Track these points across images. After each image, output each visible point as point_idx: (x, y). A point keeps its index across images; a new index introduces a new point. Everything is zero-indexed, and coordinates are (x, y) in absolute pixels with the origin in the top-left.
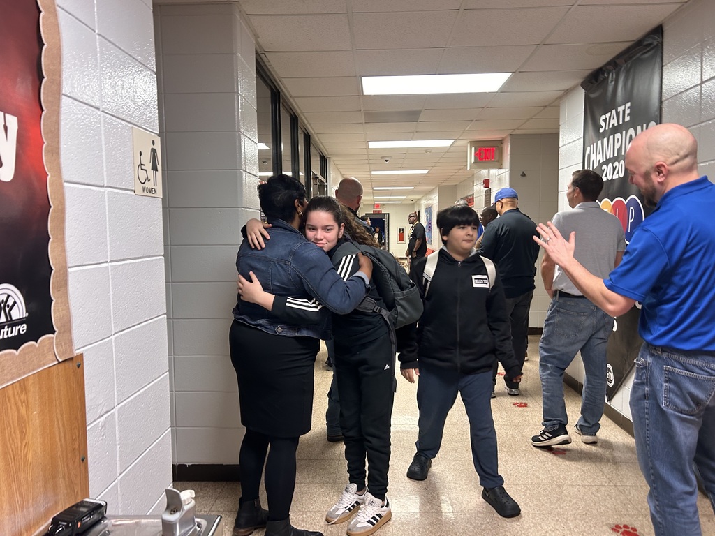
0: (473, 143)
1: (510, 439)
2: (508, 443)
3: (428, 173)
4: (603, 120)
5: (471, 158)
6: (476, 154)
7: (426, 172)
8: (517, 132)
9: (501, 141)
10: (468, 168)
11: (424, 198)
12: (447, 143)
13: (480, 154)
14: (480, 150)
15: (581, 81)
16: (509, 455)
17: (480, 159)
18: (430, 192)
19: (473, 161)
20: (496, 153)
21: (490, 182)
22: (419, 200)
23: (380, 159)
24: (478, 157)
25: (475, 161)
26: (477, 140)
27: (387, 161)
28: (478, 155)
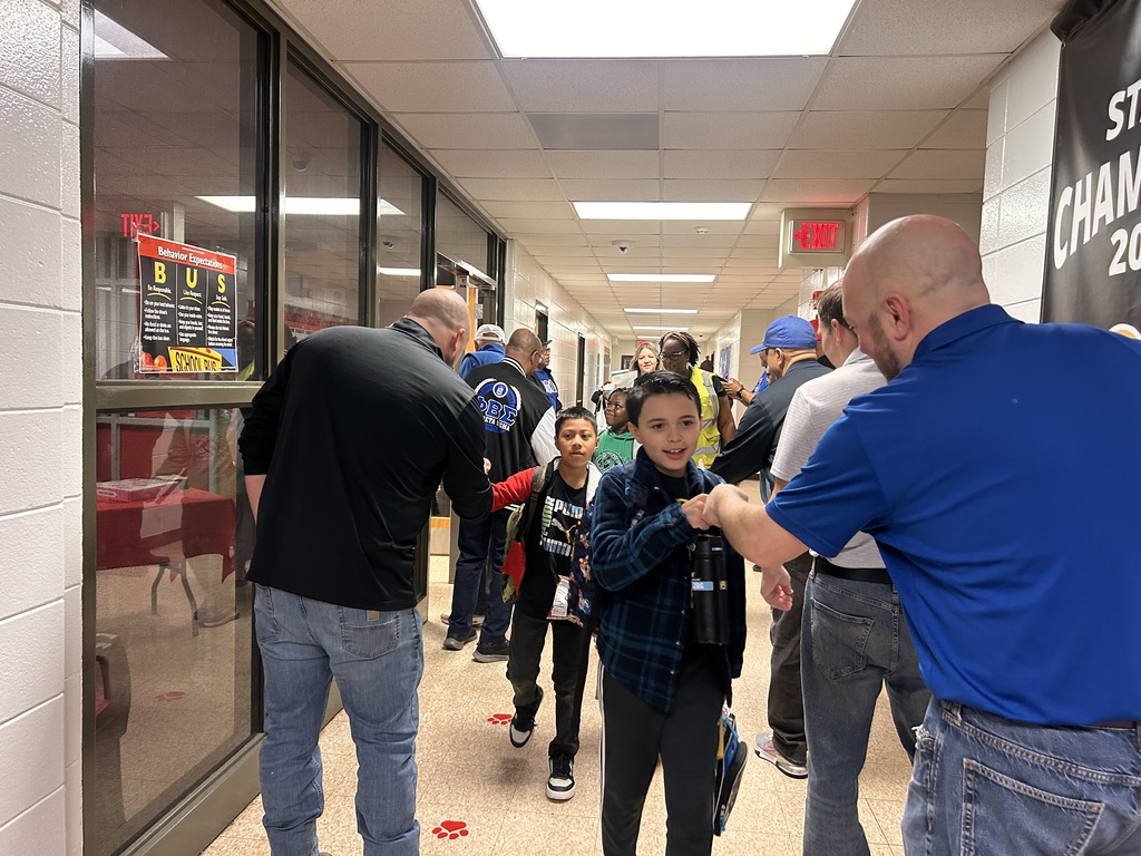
0: (789, 212)
3: (715, 281)
4: (1119, 106)
5: (786, 243)
6: (796, 236)
7: (710, 278)
9: (852, 210)
10: (780, 265)
11: (720, 332)
12: (736, 211)
13: (804, 237)
14: (805, 227)
15: (1050, 16)
17: (804, 245)
18: (728, 321)
19: (789, 248)
20: (841, 235)
22: (714, 335)
23: (610, 245)
24: (799, 242)
25: (795, 250)
26: (801, 205)
27: (623, 249)
28: (801, 238)
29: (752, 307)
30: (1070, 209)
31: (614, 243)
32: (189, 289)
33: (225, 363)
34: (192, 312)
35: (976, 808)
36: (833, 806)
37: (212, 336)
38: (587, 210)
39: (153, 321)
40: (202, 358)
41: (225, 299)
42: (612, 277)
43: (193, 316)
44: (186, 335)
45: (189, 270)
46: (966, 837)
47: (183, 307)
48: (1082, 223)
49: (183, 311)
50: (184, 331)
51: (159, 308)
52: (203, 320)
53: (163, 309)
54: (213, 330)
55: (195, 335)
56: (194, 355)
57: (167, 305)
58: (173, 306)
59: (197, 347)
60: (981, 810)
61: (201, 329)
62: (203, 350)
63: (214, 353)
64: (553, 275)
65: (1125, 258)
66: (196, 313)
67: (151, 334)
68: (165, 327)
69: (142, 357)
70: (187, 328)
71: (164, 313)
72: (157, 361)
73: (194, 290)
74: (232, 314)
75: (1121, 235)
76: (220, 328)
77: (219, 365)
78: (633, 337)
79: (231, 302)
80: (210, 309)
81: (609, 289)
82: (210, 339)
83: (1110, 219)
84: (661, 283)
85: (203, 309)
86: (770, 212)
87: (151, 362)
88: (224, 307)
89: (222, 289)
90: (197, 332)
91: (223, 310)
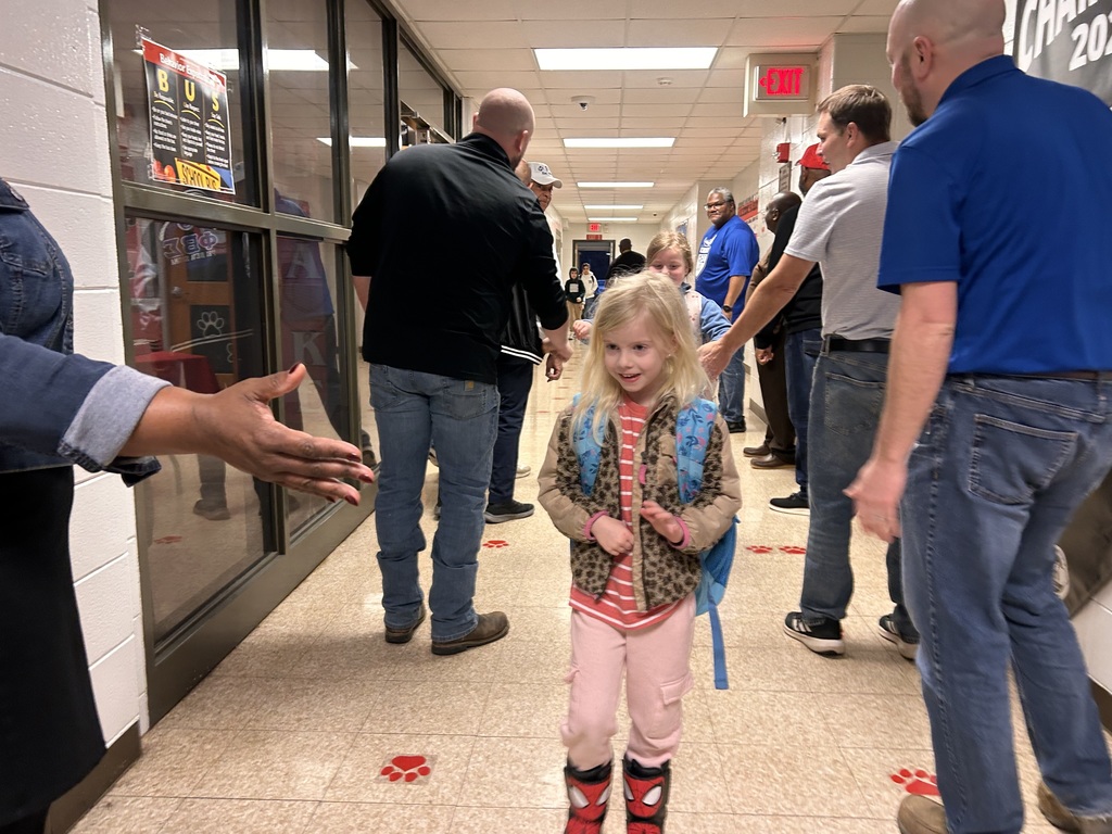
0: (757, 58)
1: (793, 738)
2: (788, 749)
3: (674, 146)
5: (751, 89)
6: (761, 82)
7: (668, 142)
8: (851, 26)
9: (816, 55)
10: (746, 113)
11: (675, 211)
12: (698, 58)
13: (771, 82)
14: (771, 72)
16: (786, 795)
17: (771, 91)
18: (682, 197)
19: (755, 95)
20: (805, 79)
21: (791, 148)
22: (668, 214)
23: (569, 102)
24: (765, 88)
25: (760, 97)
26: (766, 50)
27: (583, 105)
28: (766, 83)
29: (709, 177)
30: (1035, 14)
31: (574, 99)
32: (188, 102)
33: (223, 184)
34: (193, 126)
36: (835, 539)
37: (211, 154)
38: (549, 59)
39: (162, 129)
40: (204, 175)
41: (219, 118)
42: (569, 143)
43: (194, 130)
44: (190, 149)
45: (187, 82)
47: (184, 120)
48: (1046, 25)
49: (187, 125)
50: (187, 144)
51: (165, 117)
52: (202, 136)
53: (169, 118)
54: (211, 148)
55: (196, 151)
56: (197, 171)
57: (172, 115)
58: (176, 117)
59: (199, 163)
60: (985, 451)
61: (201, 145)
62: (203, 167)
63: (212, 171)
65: (1085, 52)
66: (196, 128)
67: (160, 142)
68: (171, 137)
69: (154, 164)
70: (189, 142)
71: (169, 122)
72: (166, 170)
73: (194, 104)
74: (226, 135)
75: (1082, 29)
76: (217, 147)
77: (218, 184)
78: (583, 219)
79: (224, 121)
80: (208, 126)
81: (563, 158)
82: (210, 157)
83: (1072, 17)
84: (618, 149)
85: (202, 124)
86: (734, 57)
87: (162, 171)
88: (218, 126)
89: (216, 108)
90: (198, 147)
91: (219, 129)
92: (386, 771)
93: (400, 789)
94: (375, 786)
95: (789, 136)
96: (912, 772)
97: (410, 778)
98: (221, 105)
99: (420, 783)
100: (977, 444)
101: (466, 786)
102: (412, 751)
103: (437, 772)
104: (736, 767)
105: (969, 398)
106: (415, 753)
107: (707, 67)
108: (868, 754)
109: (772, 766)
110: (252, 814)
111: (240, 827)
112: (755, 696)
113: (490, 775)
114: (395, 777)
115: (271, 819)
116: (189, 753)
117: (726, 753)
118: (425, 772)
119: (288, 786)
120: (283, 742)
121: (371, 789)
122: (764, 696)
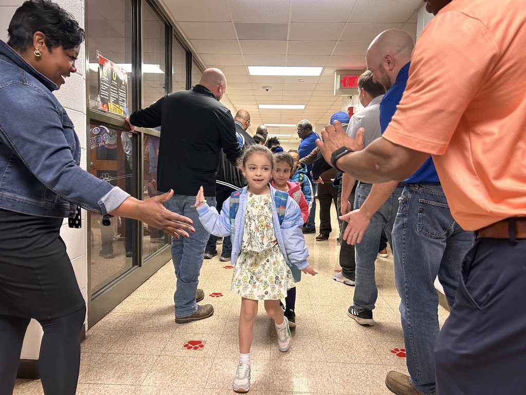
0: (339, 71)
1: (352, 337)
2: (349, 341)
3: (305, 108)
5: (337, 85)
6: (341, 82)
7: (303, 107)
10: (335, 94)
12: (316, 71)
13: (345, 81)
14: (345, 78)
16: (348, 356)
17: (345, 86)
19: (338, 87)
21: (354, 109)
23: (262, 89)
24: (343, 84)
25: (340, 88)
26: (343, 68)
27: (267, 90)
28: (343, 82)
29: (320, 122)
31: (264, 87)
32: (114, 80)
33: (125, 113)
34: (115, 90)
35: (423, 214)
36: (367, 271)
38: (254, 71)
39: (104, 90)
40: (118, 109)
41: (124, 87)
42: (261, 106)
43: (115, 91)
44: (113, 98)
45: (114, 73)
46: (419, 224)
47: (112, 87)
49: (113, 89)
50: (112, 96)
51: (105, 85)
52: (118, 94)
53: (107, 86)
54: (121, 99)
56: (115, 107)
58: (109, 86)
59: (116, 104)
60: (424, 215)
62: (118, 106)
63: (121, 108)
64: (234, 105)
66: (116, 90)
67: (103, 95)
68: (107, 93)
69: (100, 103)
71: (106, 88)
72: (105, 106)
74: (126, 94)
76: (123, 98)
77: (123, 113)
79: (126, 89)
80: (121, 90)
81: (258, 113)
82: (120, 102)
84: (281, 109)
85: (118, 89)
86: (330, 71)
87: (103, 106)
88: (124, 90)
89: (123, 83)
90: (116, 98)
91: (124, 92)
92: (185, 346)
93: (192, 352)
94: (181, 351)
95: (353, 104)
96: (400, 350)
97: (196, 348)
98: (125, 83)
99: (200, 350)
100: (420, 212)
101: (218, 351)
102: (196, 339)
103: (206, 347)
104: (328, 347)
105: (416, 193)
106: (197, 340)
107: (319, 75)
108: (382, 343)
109: (343, 347)
110: (132, 359)
111: (128, 363)
112: (336, 323)
113: (228, 348)
114: (189, 348)
115: (140, 361)
116: (104, 338)
117: (324, 342)
118: (202, 346)
119: (146, 350)
120: (143, 335)
121: (180, 352)
122: (340, 322)
